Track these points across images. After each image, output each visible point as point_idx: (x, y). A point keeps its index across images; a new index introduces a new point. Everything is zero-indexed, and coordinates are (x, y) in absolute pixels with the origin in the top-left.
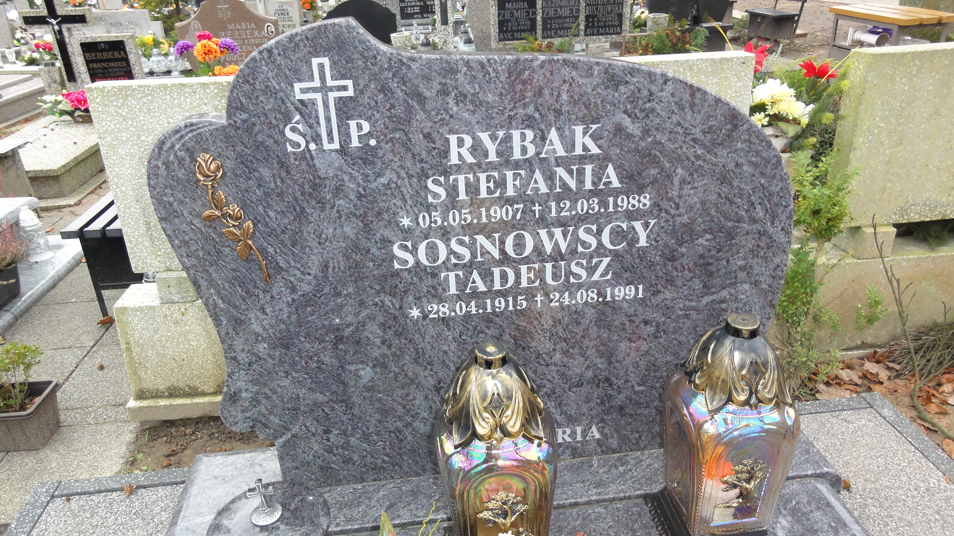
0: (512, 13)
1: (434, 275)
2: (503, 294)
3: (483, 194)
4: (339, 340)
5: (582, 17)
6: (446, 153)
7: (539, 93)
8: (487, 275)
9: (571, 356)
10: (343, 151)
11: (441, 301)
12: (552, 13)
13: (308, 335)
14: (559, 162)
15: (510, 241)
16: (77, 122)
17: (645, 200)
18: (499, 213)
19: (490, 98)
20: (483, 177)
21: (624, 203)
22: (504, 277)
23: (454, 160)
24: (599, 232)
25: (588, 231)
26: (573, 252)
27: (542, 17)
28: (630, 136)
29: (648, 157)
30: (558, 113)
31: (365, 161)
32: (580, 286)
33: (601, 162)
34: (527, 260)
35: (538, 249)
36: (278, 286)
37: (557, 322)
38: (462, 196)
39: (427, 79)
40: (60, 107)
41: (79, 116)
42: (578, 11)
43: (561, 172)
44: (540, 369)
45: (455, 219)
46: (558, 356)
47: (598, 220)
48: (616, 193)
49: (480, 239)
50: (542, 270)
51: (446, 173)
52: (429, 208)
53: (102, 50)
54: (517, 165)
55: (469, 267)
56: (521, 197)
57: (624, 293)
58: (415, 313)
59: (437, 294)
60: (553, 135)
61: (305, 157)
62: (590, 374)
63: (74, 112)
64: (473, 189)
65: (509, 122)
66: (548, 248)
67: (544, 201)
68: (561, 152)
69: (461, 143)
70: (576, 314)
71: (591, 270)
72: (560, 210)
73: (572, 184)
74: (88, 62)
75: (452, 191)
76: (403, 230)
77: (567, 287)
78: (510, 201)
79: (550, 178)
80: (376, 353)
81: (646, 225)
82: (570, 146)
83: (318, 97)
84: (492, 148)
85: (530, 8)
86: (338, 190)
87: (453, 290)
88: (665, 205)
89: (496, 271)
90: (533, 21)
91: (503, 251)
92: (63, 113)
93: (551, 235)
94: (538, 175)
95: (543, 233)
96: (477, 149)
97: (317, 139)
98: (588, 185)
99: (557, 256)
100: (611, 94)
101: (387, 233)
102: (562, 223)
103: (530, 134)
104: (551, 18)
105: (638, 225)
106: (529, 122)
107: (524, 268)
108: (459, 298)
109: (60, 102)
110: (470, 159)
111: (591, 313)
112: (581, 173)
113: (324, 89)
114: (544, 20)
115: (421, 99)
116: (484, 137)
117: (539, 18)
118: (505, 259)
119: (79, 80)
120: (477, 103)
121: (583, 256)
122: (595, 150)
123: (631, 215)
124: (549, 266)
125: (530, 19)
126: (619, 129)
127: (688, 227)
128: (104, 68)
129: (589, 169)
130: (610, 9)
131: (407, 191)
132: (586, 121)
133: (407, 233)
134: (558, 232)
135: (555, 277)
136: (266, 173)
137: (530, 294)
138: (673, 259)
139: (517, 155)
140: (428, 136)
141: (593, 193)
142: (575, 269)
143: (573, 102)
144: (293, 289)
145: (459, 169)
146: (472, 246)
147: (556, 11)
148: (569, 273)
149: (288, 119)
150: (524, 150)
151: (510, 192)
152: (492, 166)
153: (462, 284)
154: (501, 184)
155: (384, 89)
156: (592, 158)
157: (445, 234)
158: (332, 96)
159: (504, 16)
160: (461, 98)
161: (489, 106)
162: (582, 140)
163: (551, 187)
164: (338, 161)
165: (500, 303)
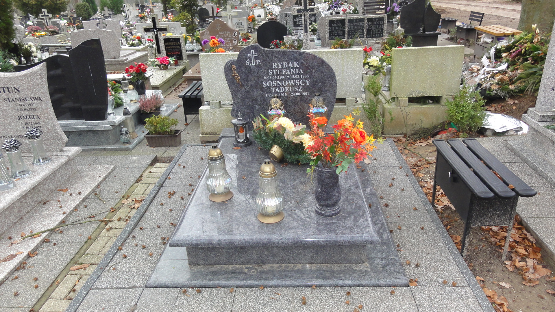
0: (335, 28)
1: (270, 88)
2: (282, 93)
3: (279, 74)
4: (253, 100)
5: (365, 30)
6: (272, 66)
7: (288, 56)
8: (279, 89)
9: (296, 106)
10: (255, 65)
11: (271, 93)
12: (352, 28)
13: (247, 98)
14: (292, 68)
15: (283, 82)
16: (161, 69)
17: (308, 76)
18: (281, 77)
19: (280, 57)
20: (278, 70)
21: (304, 76)
22: (282, 89)
23: (274, 67)
24: (300, 81)
25: (298, 81)
26: (295, 85)
27: (348, 30)
28: (304, 64)
29: (308, 68)
30: (291, 60)
31: (259, 67)
32: (297, 92)
33: (299, 69)
34: (286, 86)
35: (289, 84)
36: (243, 89)
37: (292, 99)
38: (275, 74)
39: (269, 54)
40: (156, 63)
41: (162, 67)
42: (363, 27)
43: (292, 70)
44: (290, 109)
45: (274, 78)
46: (293, 106)
47: (300, 79)
48: (302, 74)
49: (278, 81)
50: (290, 88)
51: (272, 69)
52: (269, 76)
53: (172, 42)
54: (284, 69)
55: (276, 87)
56: (285, 74)
57: (305, 94)
58: (266, 95)
59: (270, 92)
60: (290, 63)
61: (249, 66)
62: (299, 110)
63: (160, 65)
64: (277, 72)
65: (283, 61)
66: (290, 84)
67: (289, 75)
68: (292, 67)
69: (275, 64)
70: (295, 97)
71: (298, 89)
72: (292, 77)
73: (294, 72)
74: (166, 46)
75: (273, 73)
76: (265, 79)
77: (294, 92)
78: (283, 75)
79: (290, 71)
80: (259, 103)
81: (308, 81)
82: (294, 66)
83: (252, 56)
84: (280, 65)
85: (342, 26)
86: (254, 72)
87: (273, 91)
88: (311, 77)
89: (281, 88)
90: (344, 32)
91: (282, 84)
92: (157, 65)
93: (291, 82)
94: (288, 70)
95: (289, 81)
96: (278, 65)
97: (251, 63)
98: (297, 73)
99: (292, 86)
100: (300, 57)
101: (262, 80)
102: (293, 79)
103: (286, 63)
104: (351, 30)
105: (307, 80)
106: (286, 61)
107: (286, 88)
108: (274, 93)
109: (156, 61)
110: (276, 67)
111: (299, 98)
112: (296, 70)
113: (253, 55)
114: (349, 31)
115: (268, 57)
116: (279, 63)
117: (346, 30)
118: (283, 86)
119: (162, 53)
120: (277, 58)
121: (297, 86)
122: (298, 66)
123: (305, 79)
124: (291, 88)
125: (342, 31)
126: (302, 63)
127: (316, 82)
128: (171, 49)
129: (297, 70)
130: (377, 27)
131: (266, 72)
132: (296, 61)
133: (265, 80)
134: (292, 81)
135: (292, 90)
136: (243, 68)
137: (287, 93)
138: (314, 88)
139: (284, 67)
140: (269, 63)
141: (298, 74)
142: (295, 88)
143: (294, 58)
144: (246, 89)
145: (274, 69)
146: (277, 83)
147: (354, 27)
148: (294, 89)
149: (247, 60)
150: (286, 66)
151: (283, 73)
152: (280, 69)
153: (275, 90)
154: (282, 72)
155: (262, 55)
156: (298, 68)
157: (272, 80)
158: (254, 56)
159: (331, 29)
160: (275, 57)
161: (279, 58)
162: (296, 65)
163: (291, 73)
164: (254, 67)
165: (282, 95)
